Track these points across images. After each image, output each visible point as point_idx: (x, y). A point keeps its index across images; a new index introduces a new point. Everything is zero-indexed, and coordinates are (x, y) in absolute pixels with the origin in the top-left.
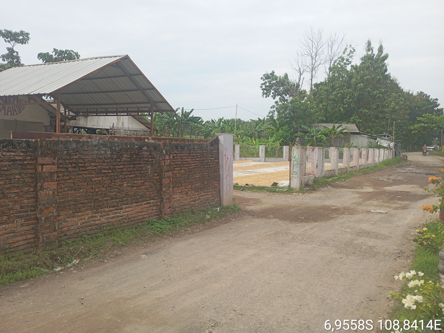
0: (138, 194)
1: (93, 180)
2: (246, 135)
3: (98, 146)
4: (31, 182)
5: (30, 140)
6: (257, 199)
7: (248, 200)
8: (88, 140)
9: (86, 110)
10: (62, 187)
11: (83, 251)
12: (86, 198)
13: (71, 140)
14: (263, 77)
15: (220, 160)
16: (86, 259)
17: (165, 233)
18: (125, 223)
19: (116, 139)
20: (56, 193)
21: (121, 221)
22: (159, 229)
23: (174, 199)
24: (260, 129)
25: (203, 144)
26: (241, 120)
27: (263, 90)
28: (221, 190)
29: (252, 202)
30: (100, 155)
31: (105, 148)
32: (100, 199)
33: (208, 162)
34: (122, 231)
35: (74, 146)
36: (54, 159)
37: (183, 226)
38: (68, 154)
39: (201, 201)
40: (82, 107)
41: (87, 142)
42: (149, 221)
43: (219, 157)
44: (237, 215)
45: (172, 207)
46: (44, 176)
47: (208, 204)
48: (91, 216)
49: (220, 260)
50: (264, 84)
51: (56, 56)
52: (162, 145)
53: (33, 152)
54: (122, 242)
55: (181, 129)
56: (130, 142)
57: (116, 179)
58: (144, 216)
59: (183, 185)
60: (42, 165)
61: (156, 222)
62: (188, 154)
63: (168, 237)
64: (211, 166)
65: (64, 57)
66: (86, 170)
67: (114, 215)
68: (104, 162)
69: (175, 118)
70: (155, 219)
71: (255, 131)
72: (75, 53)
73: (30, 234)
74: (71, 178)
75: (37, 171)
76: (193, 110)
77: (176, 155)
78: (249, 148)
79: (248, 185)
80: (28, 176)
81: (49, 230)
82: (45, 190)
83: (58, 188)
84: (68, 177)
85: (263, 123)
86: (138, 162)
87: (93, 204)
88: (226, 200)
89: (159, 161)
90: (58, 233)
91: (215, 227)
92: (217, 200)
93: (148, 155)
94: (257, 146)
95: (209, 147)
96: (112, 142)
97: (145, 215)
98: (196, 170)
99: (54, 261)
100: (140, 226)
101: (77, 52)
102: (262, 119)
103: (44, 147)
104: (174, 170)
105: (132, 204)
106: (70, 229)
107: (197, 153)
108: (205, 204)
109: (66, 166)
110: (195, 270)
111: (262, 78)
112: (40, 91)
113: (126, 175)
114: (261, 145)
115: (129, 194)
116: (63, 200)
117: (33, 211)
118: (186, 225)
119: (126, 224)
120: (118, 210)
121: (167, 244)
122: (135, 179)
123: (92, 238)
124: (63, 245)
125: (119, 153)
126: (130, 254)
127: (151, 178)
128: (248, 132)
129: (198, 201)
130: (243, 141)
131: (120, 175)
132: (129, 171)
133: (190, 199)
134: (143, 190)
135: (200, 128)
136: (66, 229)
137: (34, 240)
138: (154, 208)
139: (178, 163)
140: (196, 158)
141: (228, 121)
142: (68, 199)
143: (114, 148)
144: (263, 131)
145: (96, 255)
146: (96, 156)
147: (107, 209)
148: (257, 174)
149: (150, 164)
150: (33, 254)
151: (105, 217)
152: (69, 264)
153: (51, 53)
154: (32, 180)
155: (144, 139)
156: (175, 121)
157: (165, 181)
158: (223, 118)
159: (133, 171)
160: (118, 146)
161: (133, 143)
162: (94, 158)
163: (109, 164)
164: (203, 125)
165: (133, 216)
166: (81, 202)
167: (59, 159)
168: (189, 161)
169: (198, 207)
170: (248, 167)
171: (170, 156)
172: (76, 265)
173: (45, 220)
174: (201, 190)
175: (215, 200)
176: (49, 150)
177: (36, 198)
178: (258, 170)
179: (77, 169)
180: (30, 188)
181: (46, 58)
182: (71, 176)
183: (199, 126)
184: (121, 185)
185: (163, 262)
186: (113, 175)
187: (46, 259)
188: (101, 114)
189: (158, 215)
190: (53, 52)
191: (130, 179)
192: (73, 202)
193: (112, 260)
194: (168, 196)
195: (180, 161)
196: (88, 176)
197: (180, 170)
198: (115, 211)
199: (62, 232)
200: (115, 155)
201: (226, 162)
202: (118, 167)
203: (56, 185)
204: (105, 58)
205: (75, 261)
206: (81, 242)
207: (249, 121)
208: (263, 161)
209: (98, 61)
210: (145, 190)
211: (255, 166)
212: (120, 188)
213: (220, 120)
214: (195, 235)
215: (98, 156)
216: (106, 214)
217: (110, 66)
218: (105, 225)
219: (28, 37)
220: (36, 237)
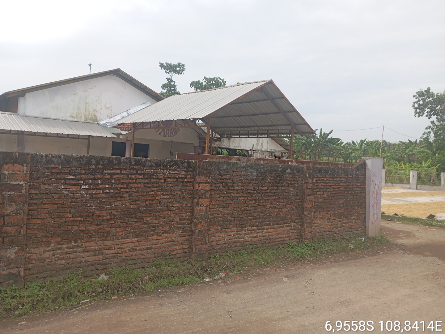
0: (280, 215)
1: (239, 199)
2: (393, 158)
3: (245, 168)
4: (190, 198)
5: (191, 160)
6: (408, 232)
7: (398, 232)
8: (238, 162)
9: (230, 132)
10: (214, 204)
11: (229, 266)
12: (233, 216)
13: (223, 161)
14: (416, 94)
15: (366, 186)
16: (231, 274)
17: (305, 258)
18: (266, 243)
19: (262, 162)
20: (208, 209)
21: (263, 241)
22: (299, 254)
23: (316, 224)
24: (411, 153)
25: (348, 168)
26: (387, 141)
27: (416, 108)
28: (366, 218)
29: (403, 235)
30: (247, 176)
31: (252, 169)
32: (245, 218)
33: (352, 188)
34: (263, 251)
35: (225, 167)
36: (209, 178)
37: (324, 253)
38: (220, 174)
39: (344, 229)
40: (227, 129)
41: (237, 163)
42: (289, 244)
43: (365, 183)
44: (385, 248)
45: (313, 232)
46: (200, 193)
47: (351, 233)
48: (236, 234)
49: (368, 296)
50: (416, 102)
51: (206, 83)
52: (305, 168)
53: (192, 171)
54: (263, 262)
55: (319, 151)
56: (275, 164)
57: (260, 199)
58: (285, 239)
59: (325, 210)
60: (199, 183)
61: (296, 246)
62: (332, 178)
63: (309, 262)
64: (356, 192)
65: (213, 84)
66: (234, 190)
67: (257, 235)
68: (250, 183)
69: (312, 140)
70: (295, 243)
71: (405, 154)
72: (222, 80)
73: (186, 244)
74: (221, 197)
75: (194, 188)
76: (332, 131)
77: (319, 179)
78: (397, 173)
79: (397, 215)
80: (187, 193)
81: (201, 243)
82: (200, 206)
83: (210, 205)
84: (219, 195)
85: (415, 146)
86: (281, 185)
87: (238, 222)
88: (372, 230)
89: (301, 184)
90: (208, 246)
91: (359, 258)
92: (361, 229)
93: (291, 178)
94: (407, 171)
95: (355, 172)
96: (258, 164)
97: (286, 237)
98: (340, 196)
99: (204, 272)
100: (281, 247)
101: (224, 79)
102: (413, 140)
103: (201, 167)
104: (316, 194)
105: (273, 225)
106: (218, 244)
107: (341, 178)
108: (348, 232)
109: (218, 185)
110: (341, 303)
111: (414, 96)
112: (194, 116)
113: (269, 196)
114: (412, 170)
115: (271, 216)
116: (213, 216)
117: (189, 224)
118: (327, 253)
119: (267, 245)
120: (261, 230)
121: (308, 270)
122: (278, 200)
123: (236, 254)
124: (211, 258)
125: (264, 174)
126: (272, 275)
127: (293, 201)
128: (396, 155)
129: (340, 228)
130: (389, 166)
131: (263, 196)
132: (272, 193)
133: (332, 225)
134: (285, 212)
135: (340, 150)
136: (214, 243)
137: (189, 251)
138: (295, 231)
139: (321, 187)
140: (340, 183)
141: (372, 143)
142: (218, 215)
143: (259, 170)
144: (414, 154)
145: (240, 271)
146: (243, 177)
147: (250, 228)
148: (407, 203)
149: (293, 187)
150: (187, 263)
151: (248, 235)
152: (216, 276)
153: (201, 81)
154: (190, 196)
155: (288, 161)
156: (313, 143)
157: (307, 205)
158: (365, 140)
159: (276, 193)
160: (263, 168)
161: (278, 166)
162: (241, 178)
163: (254, 185)
164: (342, 147)
165: (274, 237)
166: (228, 219)
167: (212, 178)
168: (333, 185)
169: (340, 234)
170: (396, 194)
171: (313, 180)
172: (223, 278)
173: (198, 233)
174: (344, 217)
175: (360, 229)
176: (205, 170)
177: (192, 212)
178: (409, 198)
179: (227, 188)
180: (188, 203)
181: (197, 86)
182: (221, 194)
183: (338, 147)
184: (264, 206)
185: (305, 288)
186: (258, 196)
187: (198, 269)
188: (243, 136)
189: (298, 239)
190: (204, 79)
191: (272, 201)
192: (221, 219)
193: (255, 278)
194: (309, 221)
195: (323, 185)
196: (236, 195)
197: (323, 195)
198: (258, 231)
199: (211, 246)
200: (260, 176)
201: (374, 188)
202: (262, 188)
203: (209, 202)
204: (250, 83)
205: (222, 275)
206: (226, 257)
207: (396, 143)
208: (414, 189)
209: (244, 87)
210: (286, 212)
211: (404, 194)
212: (263, 208)
213: (362, 142)
214: (337, 264)
215: (245, 177)
216: (249, 233)
217: (255, 91)
218: (248, 243)
219: (184, 68)
220: (190, 248)
